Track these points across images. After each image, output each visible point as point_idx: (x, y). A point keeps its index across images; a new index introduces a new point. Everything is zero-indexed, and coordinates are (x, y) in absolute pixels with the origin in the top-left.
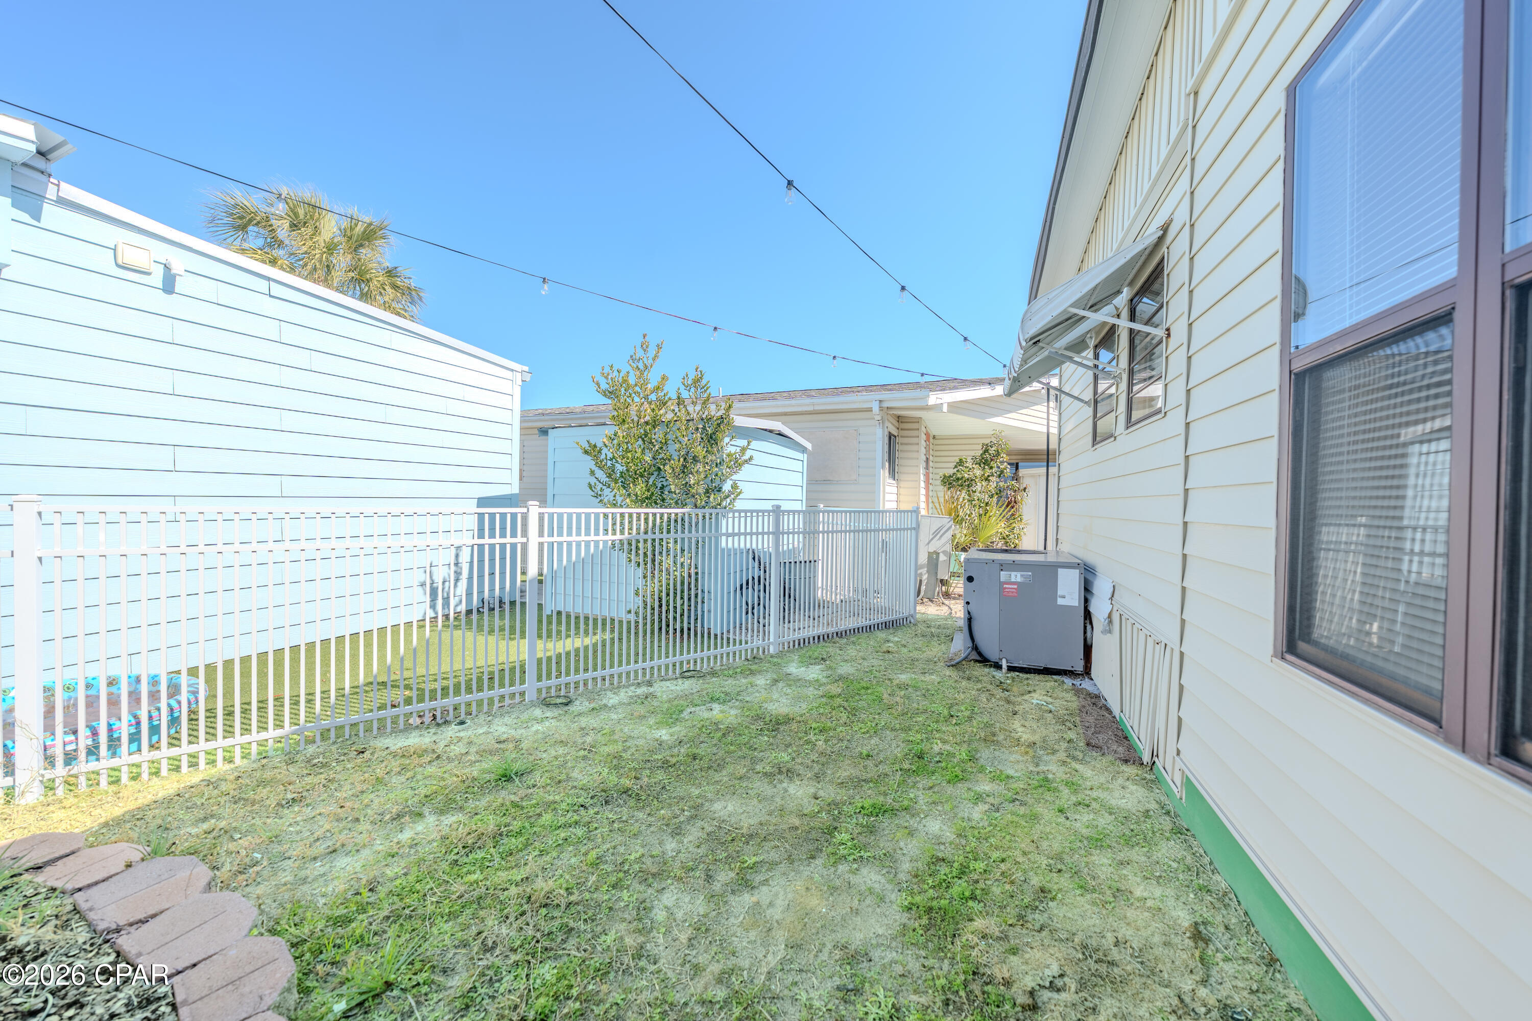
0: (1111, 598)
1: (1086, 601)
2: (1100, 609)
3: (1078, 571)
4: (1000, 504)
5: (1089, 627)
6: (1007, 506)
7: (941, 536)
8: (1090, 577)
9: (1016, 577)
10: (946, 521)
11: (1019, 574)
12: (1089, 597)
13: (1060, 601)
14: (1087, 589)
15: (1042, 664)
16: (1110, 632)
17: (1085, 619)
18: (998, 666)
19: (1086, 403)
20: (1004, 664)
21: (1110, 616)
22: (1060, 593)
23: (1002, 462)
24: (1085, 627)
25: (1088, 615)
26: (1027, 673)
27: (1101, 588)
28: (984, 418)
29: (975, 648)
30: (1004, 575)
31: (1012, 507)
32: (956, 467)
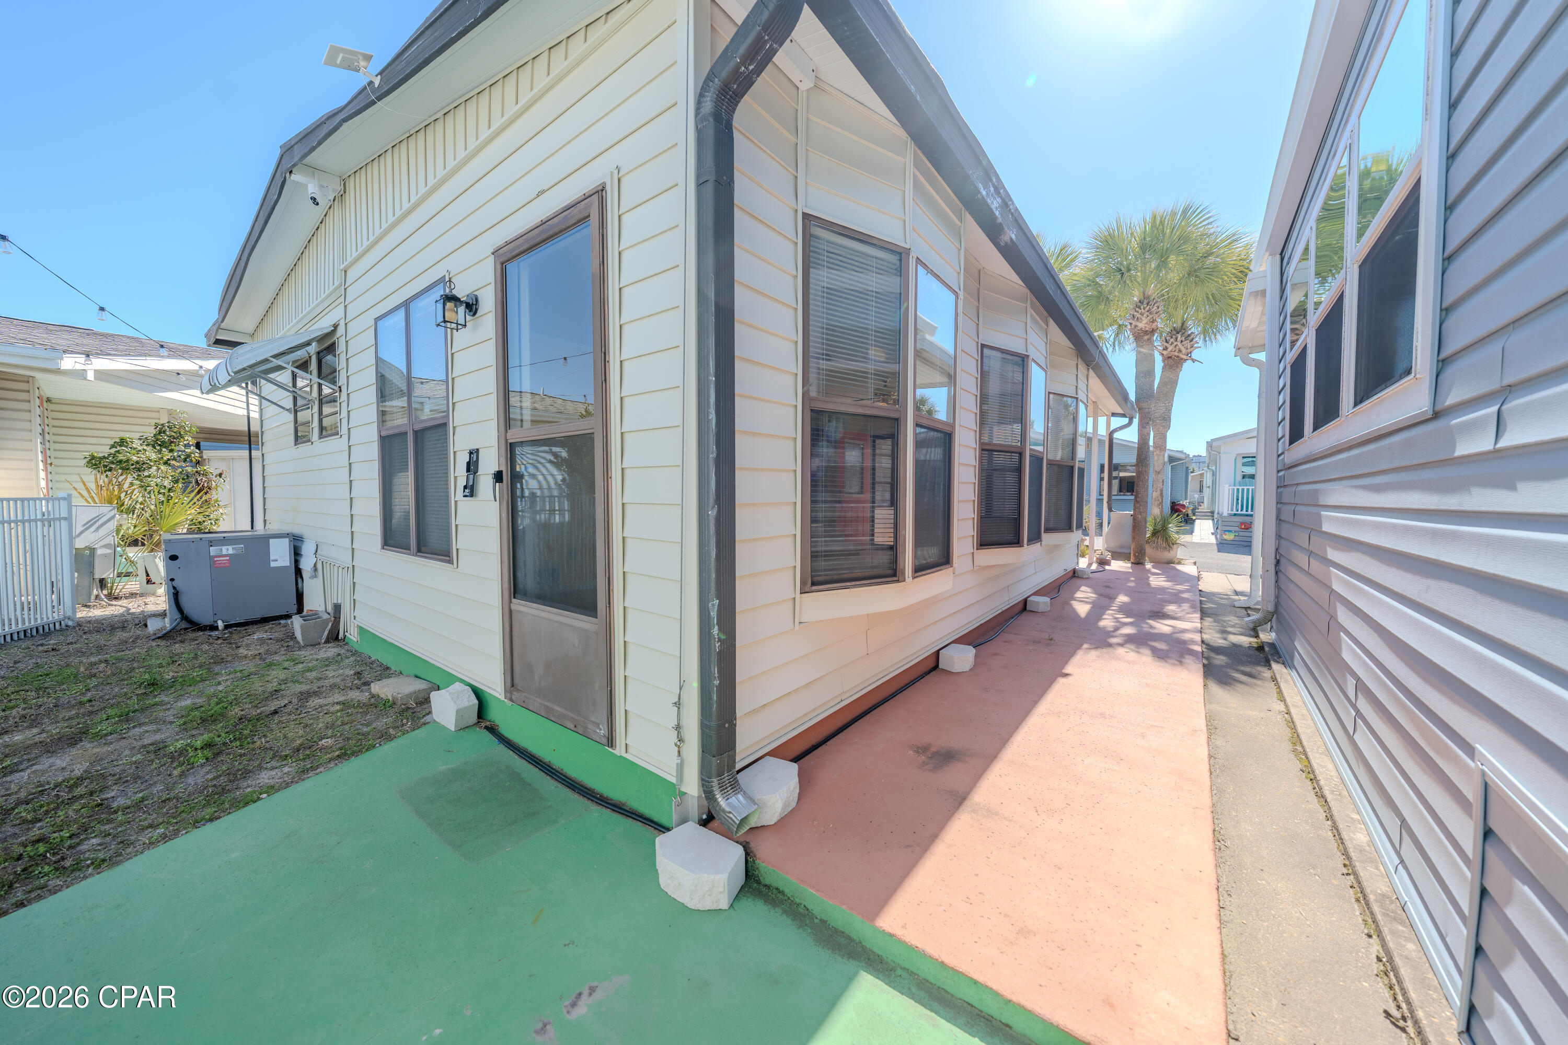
0: (315, 553)
1: (297, 562)
2: (306, 565)
3: (287, 540)
4: (189, 489)
5: (300, 580)
6: (199, 492)
7: (98, 529)
8: (298, 544)
9: (228, 550)
10: (106, 510)
11: (230, 548)
12: (298, 558)
13: (273, 564)
14: (297, 554)
15: (258, 616)
16: (316, 576)
17: (296, 574)
18: (214, 628)
19: (287, 410)
20: (220, 624)
21: (315, 565)
22: (272, 558)
23: (186, 446)
24: (297, 581)
25: (298, 572)
26: (245, 626)
27: (307, 550)
28: (151, 392)
29: (185, 617)
30: (213, 551)
31: (206, 493)
32: (112, 446)
